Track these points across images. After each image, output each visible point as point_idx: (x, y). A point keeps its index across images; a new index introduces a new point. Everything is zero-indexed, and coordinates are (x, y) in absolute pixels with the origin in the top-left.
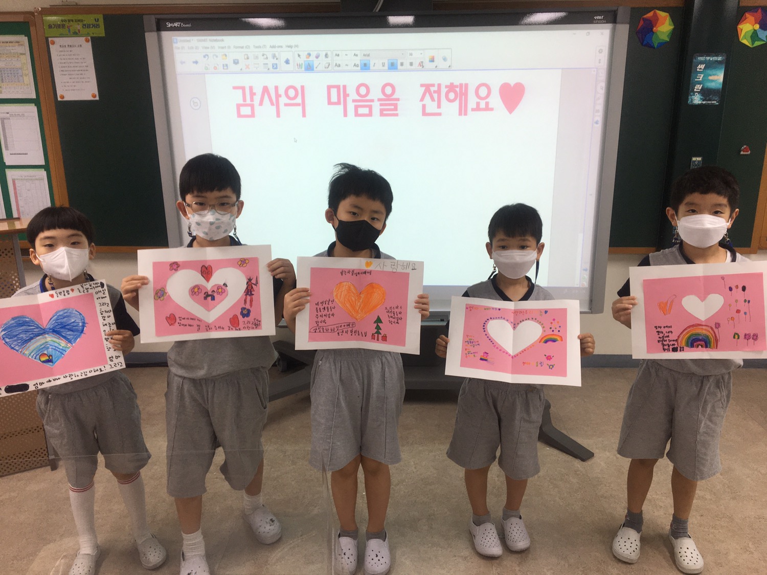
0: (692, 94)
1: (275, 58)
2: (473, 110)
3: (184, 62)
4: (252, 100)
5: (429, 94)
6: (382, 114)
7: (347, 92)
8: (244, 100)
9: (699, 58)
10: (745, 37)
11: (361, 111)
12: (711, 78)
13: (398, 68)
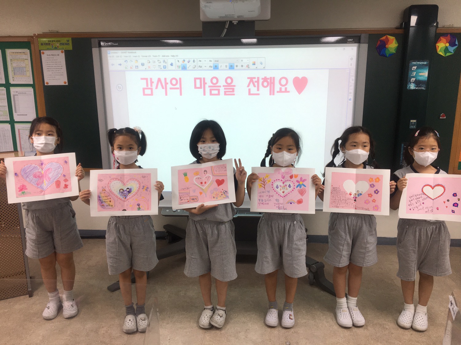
0: (409, 83)
1: (165, 62)
2: (278, 92)
3: (114, 65)
4: (151, 85)
5: (253, 83)
6: (225, 94)
7: (206, 82)
8: (147, 85)
9: (413, 63)
10: (440, 51)
11: (213, 92)
12: (420, 74)
13: (235, 68)
